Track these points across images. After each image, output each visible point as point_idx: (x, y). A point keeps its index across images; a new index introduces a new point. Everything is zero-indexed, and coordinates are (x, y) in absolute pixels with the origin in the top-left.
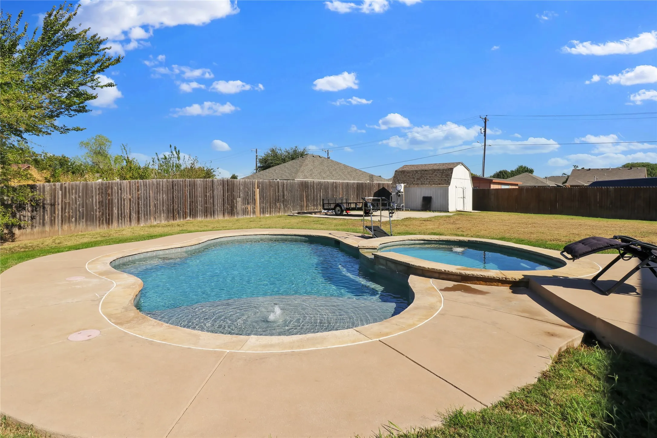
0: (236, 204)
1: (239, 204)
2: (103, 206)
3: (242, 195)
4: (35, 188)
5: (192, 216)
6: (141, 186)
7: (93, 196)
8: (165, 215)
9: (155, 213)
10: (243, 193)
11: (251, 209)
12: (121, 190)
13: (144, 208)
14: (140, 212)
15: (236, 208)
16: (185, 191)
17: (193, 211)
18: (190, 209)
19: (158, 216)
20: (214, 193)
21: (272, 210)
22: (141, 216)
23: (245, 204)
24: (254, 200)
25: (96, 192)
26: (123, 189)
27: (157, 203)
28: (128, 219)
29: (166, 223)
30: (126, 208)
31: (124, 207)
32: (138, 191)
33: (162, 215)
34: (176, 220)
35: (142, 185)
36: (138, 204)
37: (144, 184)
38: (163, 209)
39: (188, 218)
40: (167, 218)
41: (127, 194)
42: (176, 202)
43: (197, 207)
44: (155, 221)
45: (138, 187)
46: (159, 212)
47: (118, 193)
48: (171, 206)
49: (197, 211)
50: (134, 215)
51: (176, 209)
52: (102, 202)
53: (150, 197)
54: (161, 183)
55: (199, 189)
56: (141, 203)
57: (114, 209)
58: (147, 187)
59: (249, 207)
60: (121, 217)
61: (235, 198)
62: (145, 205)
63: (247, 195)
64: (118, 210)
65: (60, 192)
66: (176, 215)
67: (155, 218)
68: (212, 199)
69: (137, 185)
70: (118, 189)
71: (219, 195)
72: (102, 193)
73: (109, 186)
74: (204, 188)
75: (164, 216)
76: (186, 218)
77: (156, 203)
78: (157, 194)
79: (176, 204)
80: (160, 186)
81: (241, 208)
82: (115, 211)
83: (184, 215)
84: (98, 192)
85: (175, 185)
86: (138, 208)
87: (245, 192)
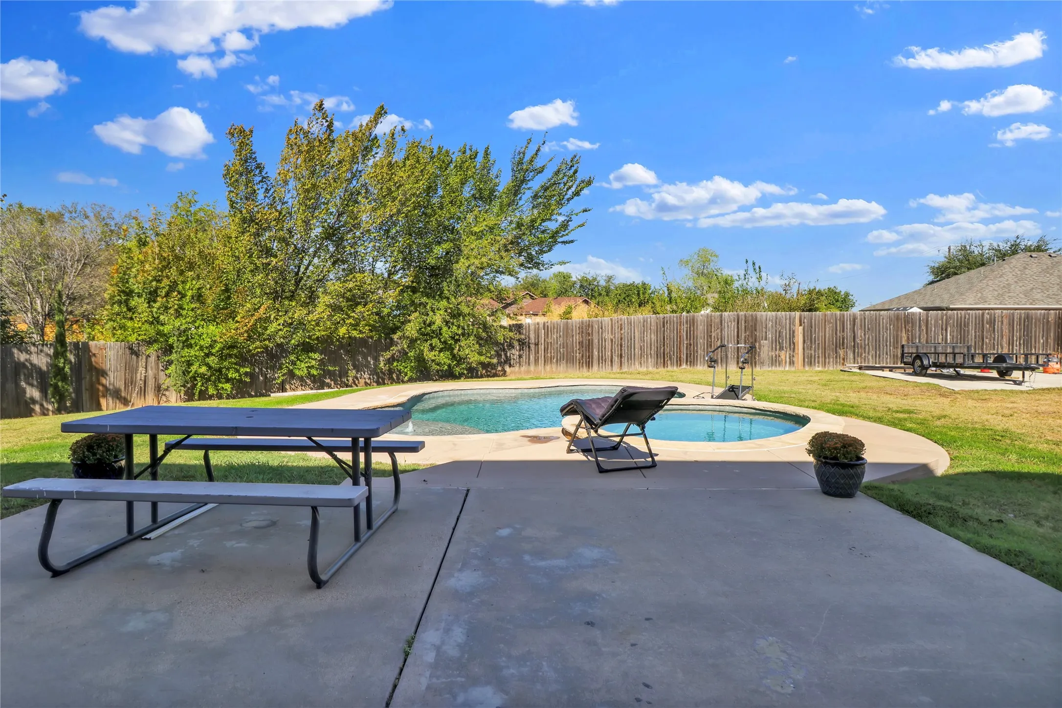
0: (760, 349)
1: (765, 349)
2: (583, 347)
3: (770, 336)
4: (522, 327)
5: (689, 363)
6: (625, 324)
7: (573, 336)
8: (653, 360)
9: (641, 358)
10: (772, 333)
11: (786, 357)
12: (602, 328)
13: (628, 350)
14: (623, 355)
15: (759, 355)
16: (680, 329)
17: (690, 356)
18: (687, 354)
19: (644, 362)
20: (723, 333)
21: (827, 360)
22: (624, 360)
23: (776, 350)
24: (792, 345)
25: (576, 331)
26: (604, 328)
27: (644, 345)
28: (610, 363)
29: (655, 370)
30: (607, 350)
31: (605, 348)
32: (621, 329)
33: (650, 360)
34: (667, 367)
35: (626, 322)
36: (621, 346)
37: (628, 321)
38: (651, 354)
39: (684, 366)
40: (656, 365)
41: (608, 334)
42: (667, 344)
43: (697, 352)
44: (641, 367)
45: (621, 325)
46: (645, 356)
47: (598, 332)
48: (660, 349)
49: (697, 356)
50: (616, 358)
51: (667, 354)
52: (582, 342)
53: (634, 338)
54: (649, 320)
55: (700, 328)
56: (625, 344)
57: (595, 350)
58: (631, 325)
59: (783, 353)
60: (601, 360)
61: (758, 340)
62: (630, 347)
63: (780, 336)
64: (599, 352)
65: (543, 331)
66: (668, 360)
67: (641, 363)
68: (719, 341)
69: (620, 323)
70: (598, 327)
71: (731, 335)
72: (582, 332)
73: (589, 325)
74: (707, 326)
75: (651, 362)
76: (680, 365)
77: (642, 344)
78: (644, 334)
79: (667, 347)
80: (647, 323)
81: (768, 355)
82: (596, 353)
83: (679, 362)
84: (578, 332)
85: (667, 322)
86: (621, 350)
87: (776, 331)
